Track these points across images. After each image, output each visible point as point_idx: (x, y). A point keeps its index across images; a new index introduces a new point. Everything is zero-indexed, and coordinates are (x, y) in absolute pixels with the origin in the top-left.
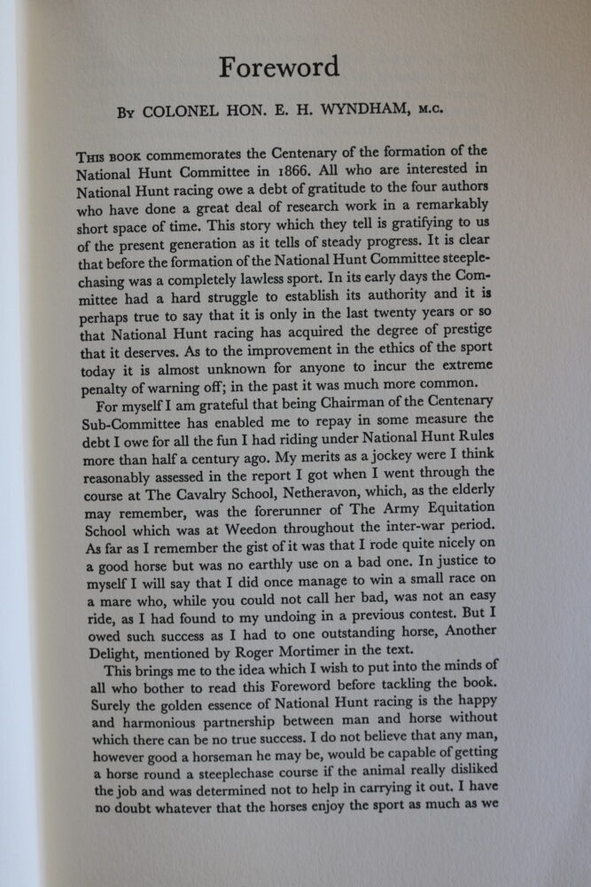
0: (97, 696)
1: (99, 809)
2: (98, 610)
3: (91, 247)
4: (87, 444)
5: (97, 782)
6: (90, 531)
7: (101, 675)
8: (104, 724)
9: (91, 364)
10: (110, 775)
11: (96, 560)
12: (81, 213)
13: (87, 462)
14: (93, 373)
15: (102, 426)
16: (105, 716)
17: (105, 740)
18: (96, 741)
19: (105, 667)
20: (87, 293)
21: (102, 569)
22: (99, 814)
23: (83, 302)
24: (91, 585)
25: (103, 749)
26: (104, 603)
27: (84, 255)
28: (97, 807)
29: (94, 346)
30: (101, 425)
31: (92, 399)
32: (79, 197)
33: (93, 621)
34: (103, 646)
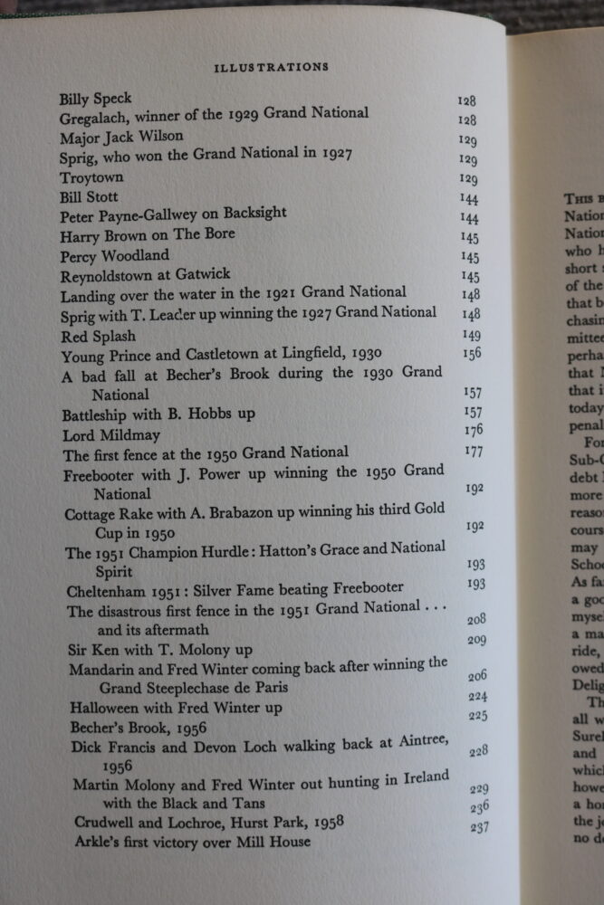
0: (580, 727)
1: (578, 839)
2: (583, 642)
3: (580, 286)
4: (575, 479)
5: (577, 813)
6: (576, 565)
7: (583, 707)
8: (586, 755)
9: (580, 401)
10: (590, 805)
11: (582, 593)
12: (569, 253)
13: (574, 496)
14: (581, 409)
15: (591, 461)
16: (586, 746)
17: (587, 771)
18: (577, 771)
19: (588, 698)
20: (575, 331)
21: (588, 602)
22: (578, 844)
23: (571, 339)
24: (576, 617)
25: (583, 780)
26: (589, 635)
27: (573, 294)
28: (576, 837)
29: (583, 383)
30: (589, 461)
31: (581, 435)
32: (567, 238)
33: (577, 653)
34: (586, 677)
